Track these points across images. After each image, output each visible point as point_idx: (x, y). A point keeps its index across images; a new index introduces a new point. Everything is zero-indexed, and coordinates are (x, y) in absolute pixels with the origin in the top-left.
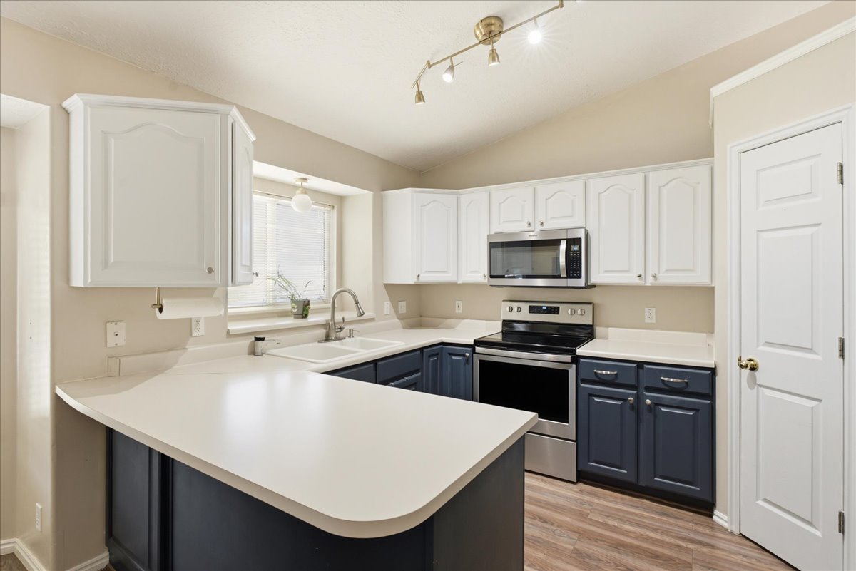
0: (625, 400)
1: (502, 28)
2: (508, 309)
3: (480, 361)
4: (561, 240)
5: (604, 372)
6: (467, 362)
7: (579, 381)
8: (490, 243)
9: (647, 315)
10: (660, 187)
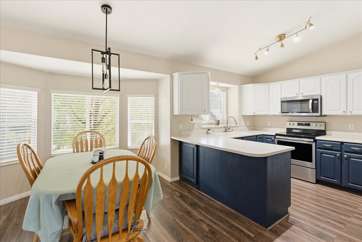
0: (336, 155)
1: (285, 37)
2: (289, 124)
3: (278, 141)
4: (310, 99)
5: (327, 145)
6: (273, 141)
7: (317, 148)
8: (281, 101)
9: (350, 127)
10: (353, 79)
